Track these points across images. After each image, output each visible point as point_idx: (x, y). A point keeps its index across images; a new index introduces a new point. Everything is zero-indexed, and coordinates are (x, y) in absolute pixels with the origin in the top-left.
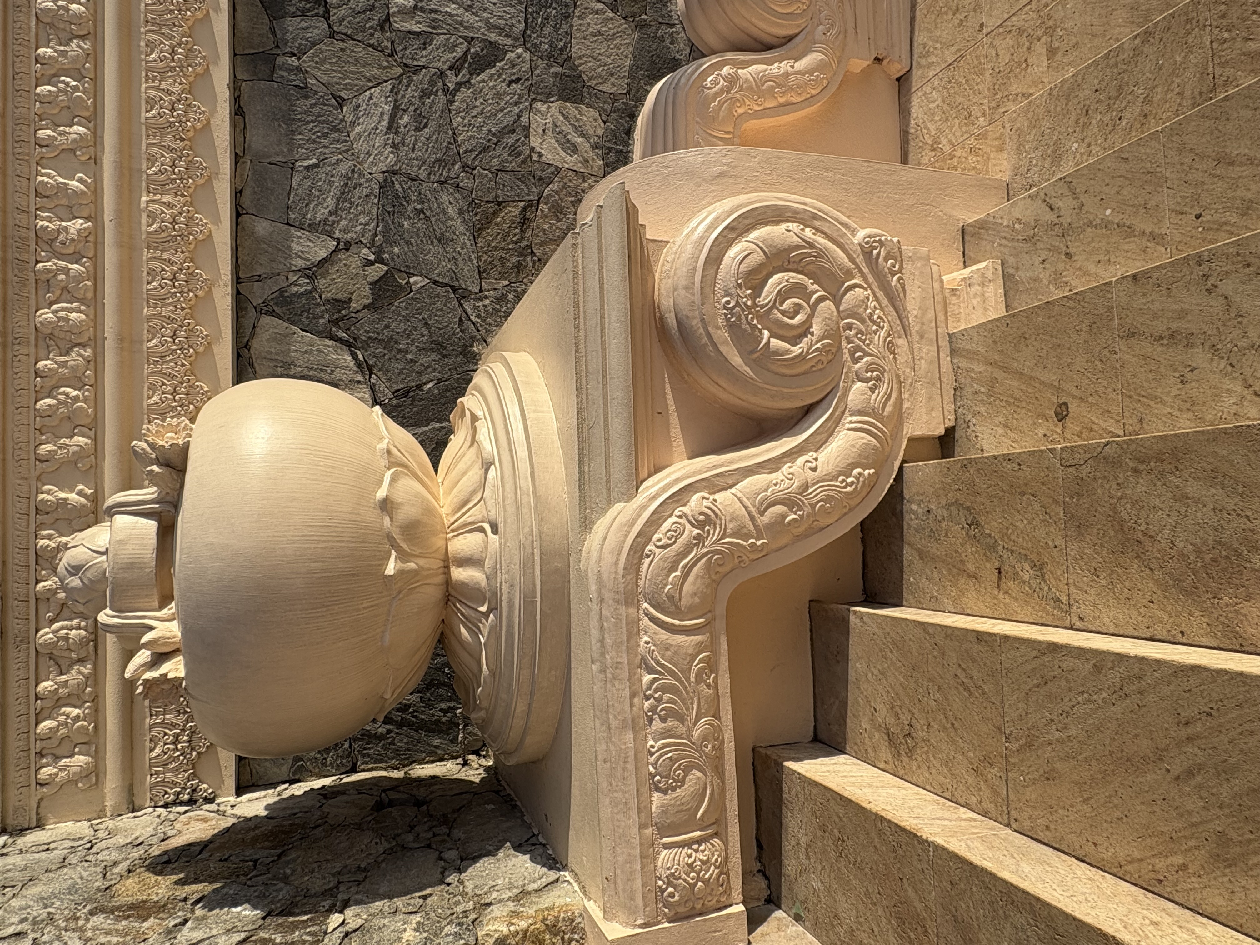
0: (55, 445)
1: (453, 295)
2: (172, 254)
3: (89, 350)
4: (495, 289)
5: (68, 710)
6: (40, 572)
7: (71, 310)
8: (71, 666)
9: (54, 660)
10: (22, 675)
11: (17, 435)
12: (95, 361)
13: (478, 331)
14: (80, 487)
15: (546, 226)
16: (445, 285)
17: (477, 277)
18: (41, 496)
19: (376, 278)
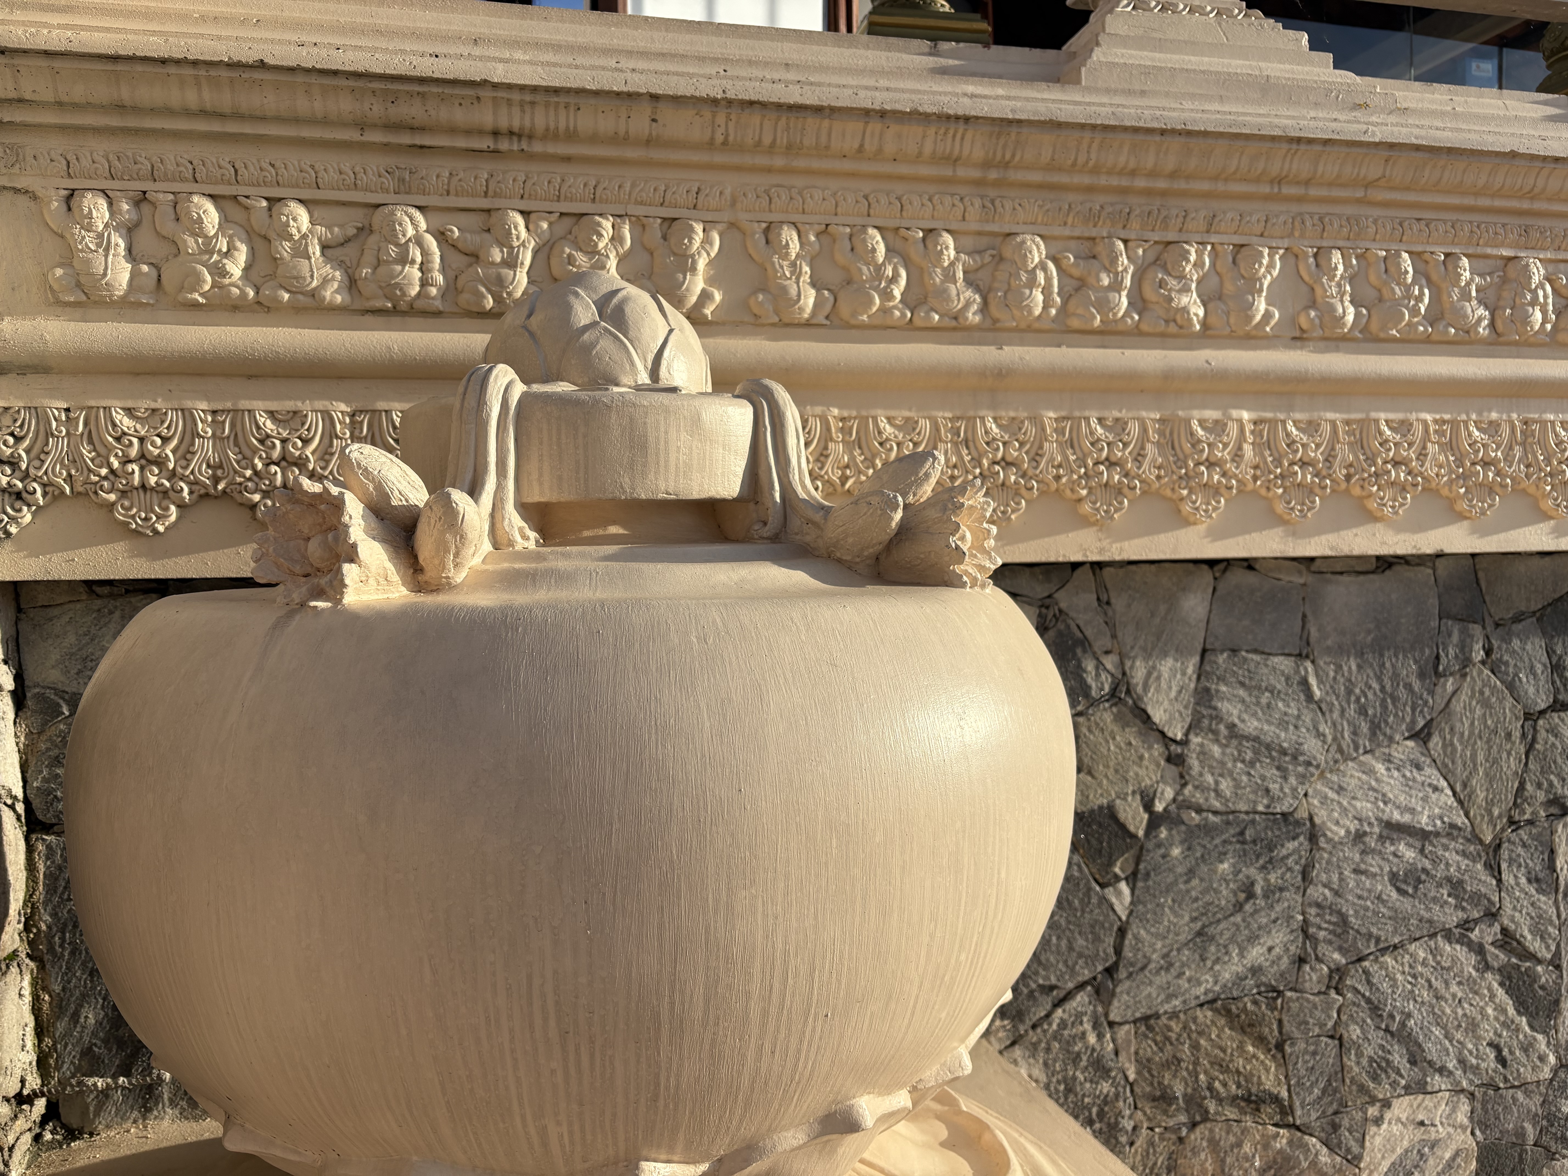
0: (798, 256)
1: (1100, 968)
2: (1154, 460)
3: (977, 319)
4: (1117, 1053)
5: (242, 254)
6: (544, 219)
7: (1047, 291)
8: (340, 264)
9: (356, 236)
11: (818, 195)
12: (954, 329)
13: (1034, 1027)
14: (718, 297)
15: (1247, 1148)
16: (1118, 951)
17: (1138, 1015)
18: (699, 228)
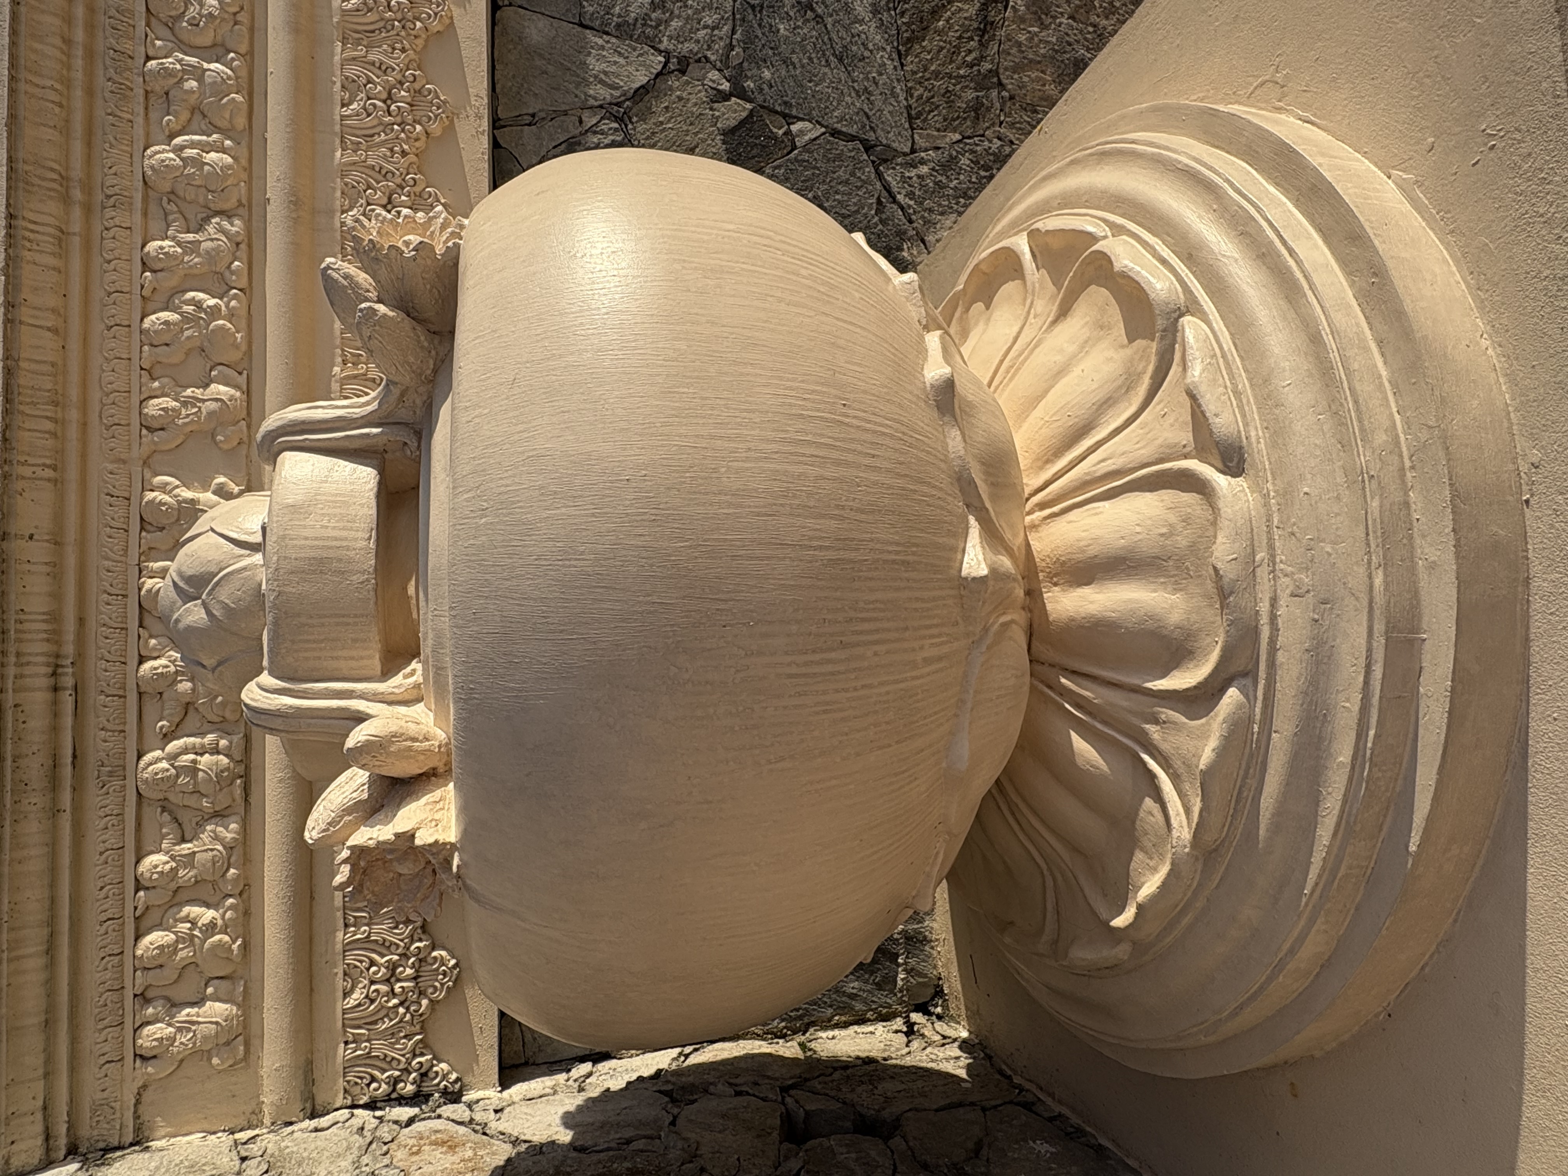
0: (176, 400)
1: (865, 157)
2: (385, 52)
3: (237, 222)
4: (937, 148)
5: (194, 911)
6: (147, 642)
7: (207, 148)
8: (200, 826)
9: (171, 813)
10: (112, 842)
11: (108, 376)
12: (250, 246)
13: (911, 221)
14: (221, 479)
15: (1022, 38)
16: (852, 138)
17: (907, 125)
18: (150, 496)
19: (733, 123)
